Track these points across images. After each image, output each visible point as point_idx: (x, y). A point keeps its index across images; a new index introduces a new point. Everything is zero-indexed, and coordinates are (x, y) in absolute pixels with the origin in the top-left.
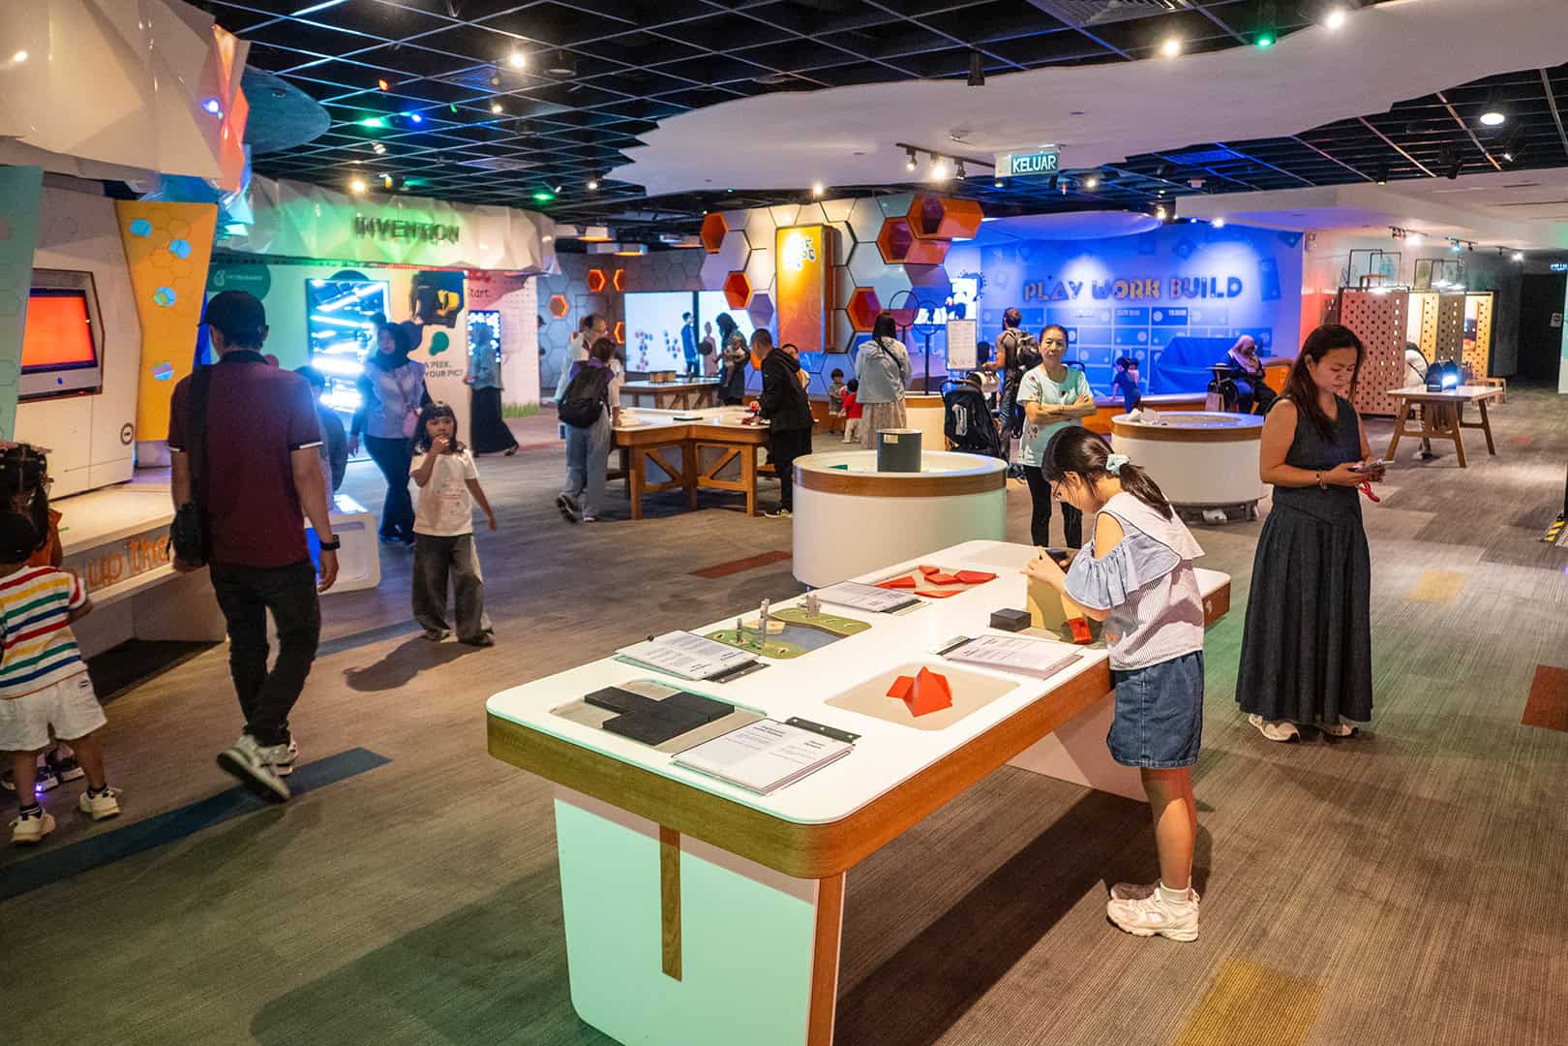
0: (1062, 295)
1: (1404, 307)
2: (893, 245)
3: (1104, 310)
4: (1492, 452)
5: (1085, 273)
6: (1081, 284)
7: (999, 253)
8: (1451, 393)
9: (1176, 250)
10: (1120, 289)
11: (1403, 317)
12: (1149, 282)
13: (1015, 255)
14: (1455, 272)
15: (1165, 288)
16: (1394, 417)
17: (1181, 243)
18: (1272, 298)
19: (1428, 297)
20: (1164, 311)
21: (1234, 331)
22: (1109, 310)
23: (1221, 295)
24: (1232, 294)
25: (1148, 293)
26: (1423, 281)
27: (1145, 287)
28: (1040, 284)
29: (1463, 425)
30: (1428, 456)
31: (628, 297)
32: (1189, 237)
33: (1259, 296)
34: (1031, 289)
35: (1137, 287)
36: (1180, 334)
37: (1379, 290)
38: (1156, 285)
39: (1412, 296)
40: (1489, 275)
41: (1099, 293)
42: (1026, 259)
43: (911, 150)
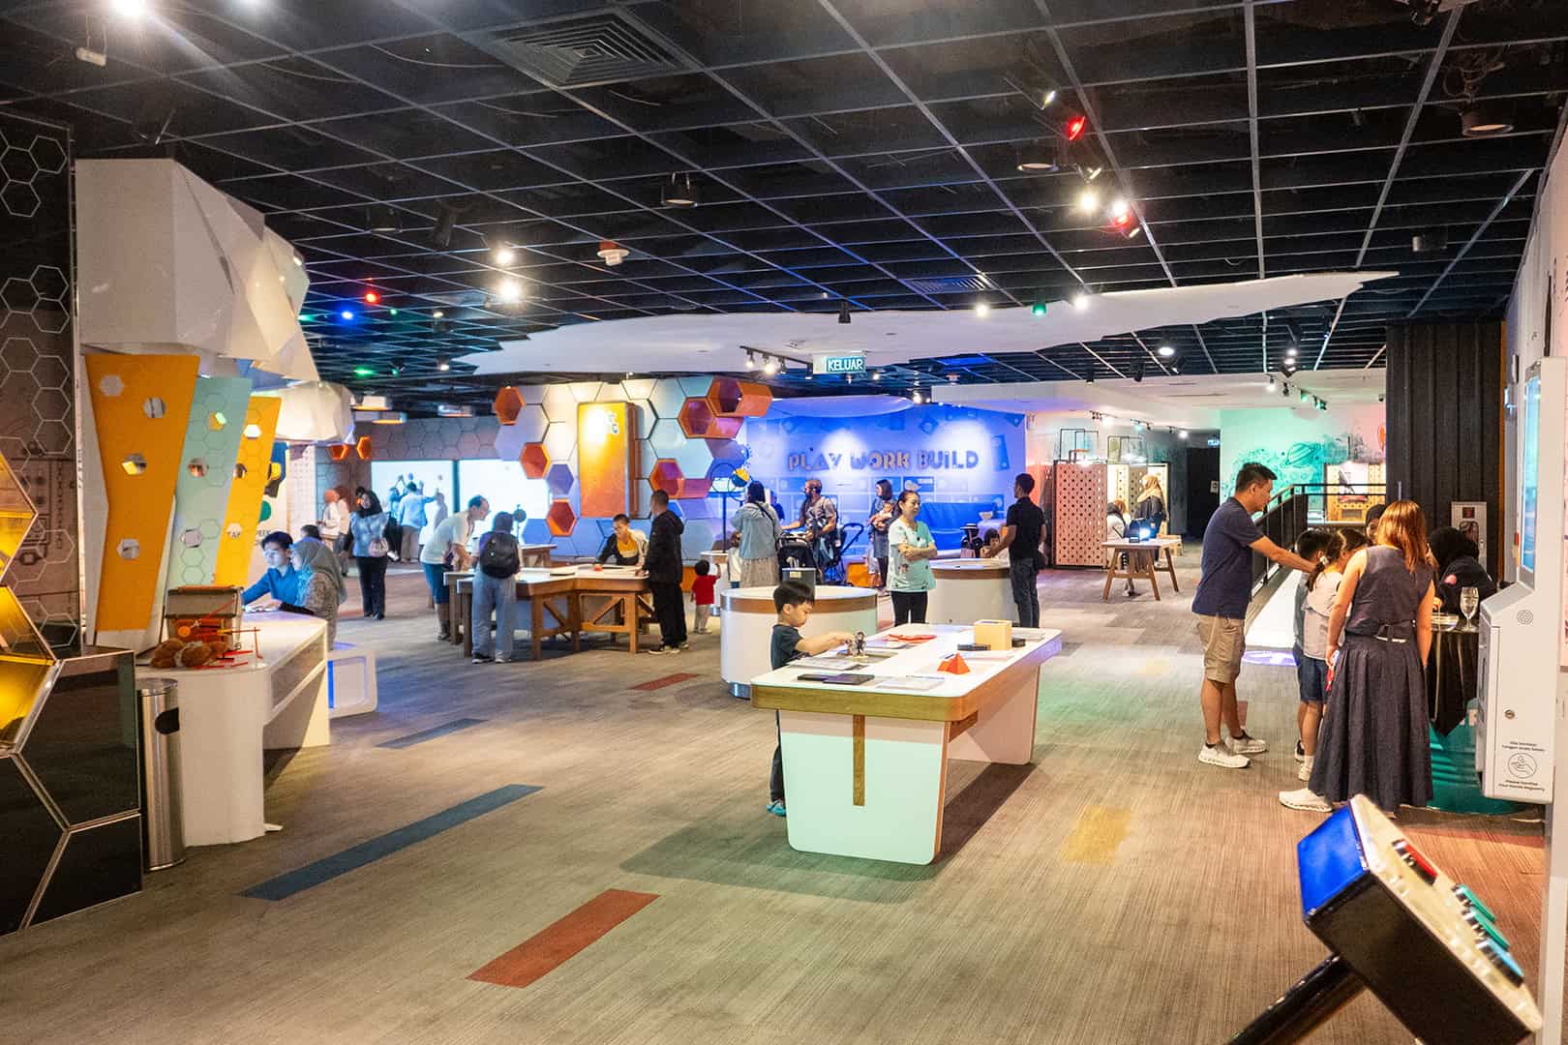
0: (822, 464)
1: (1104, 476)
2: (694, 421)
3: (862, 478)
4: (1177, 589)
5: (843, 446)
6: (840, 456)
7: (764, 427)
8: (1145, 543)
9: (922, 427)
10: (875, 460)
11: (1104, 484)
12: (899, 455)
13: (778, 429)
14: (1137, 447)
15: (914, 460)
16: (1101, 567)
17: (925, 421)
18: (1003, 468)
19: (1121, 467)
20: (914, 479)
21: (973, 497)
22: (866, 479)
23: (961, 466)
24: (970, 465)
25: (899, 463)
26: (1114, 455)
27: (896, 458)
28: (803, 456)
29: (1157, 569)
30: (1132, 594)
31: (375, 465)
32: (933, 416)
33: (992, 467)
34: (794, 460)
35: (890, 459)
36: (928, 500)
37: (1085, 462)
38: (906, 457)
39: (1109, 467)
40: (1163, 449)
41: (858, 464)
42: (789, 432)
43: (750, 351)
